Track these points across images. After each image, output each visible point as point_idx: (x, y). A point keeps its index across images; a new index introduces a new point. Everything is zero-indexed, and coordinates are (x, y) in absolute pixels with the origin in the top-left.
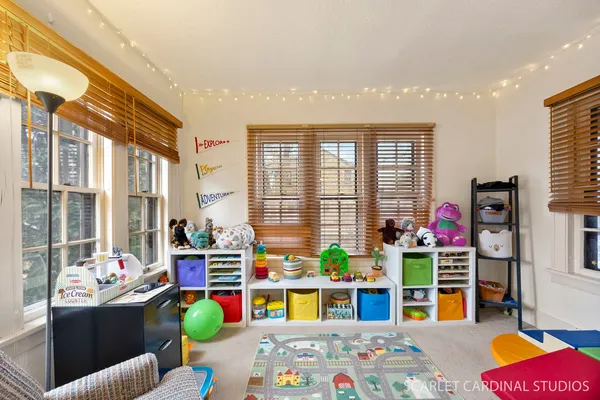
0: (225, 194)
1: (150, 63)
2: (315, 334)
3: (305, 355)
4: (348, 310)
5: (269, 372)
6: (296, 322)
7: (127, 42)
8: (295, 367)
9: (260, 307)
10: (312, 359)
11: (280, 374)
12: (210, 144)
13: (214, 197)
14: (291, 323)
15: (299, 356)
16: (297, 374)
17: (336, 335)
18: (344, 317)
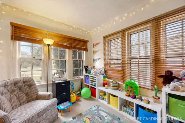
0: (99, 59)
1: (79, 29)
2: (112, 113)
3: (100, 118)
4: (132, 112)
5: (86, 115)
6: (110, 106)
7: (72, 27)
8: (93, 118)
9: (101, 96)
10: (100, 120)
11: (87, 117)
12: (96, 44)
13: (97, 60)
14: (109, 105)
15: (98, 117)
16: (90, 121)
17: (120, 119)
18: (129, 114)
